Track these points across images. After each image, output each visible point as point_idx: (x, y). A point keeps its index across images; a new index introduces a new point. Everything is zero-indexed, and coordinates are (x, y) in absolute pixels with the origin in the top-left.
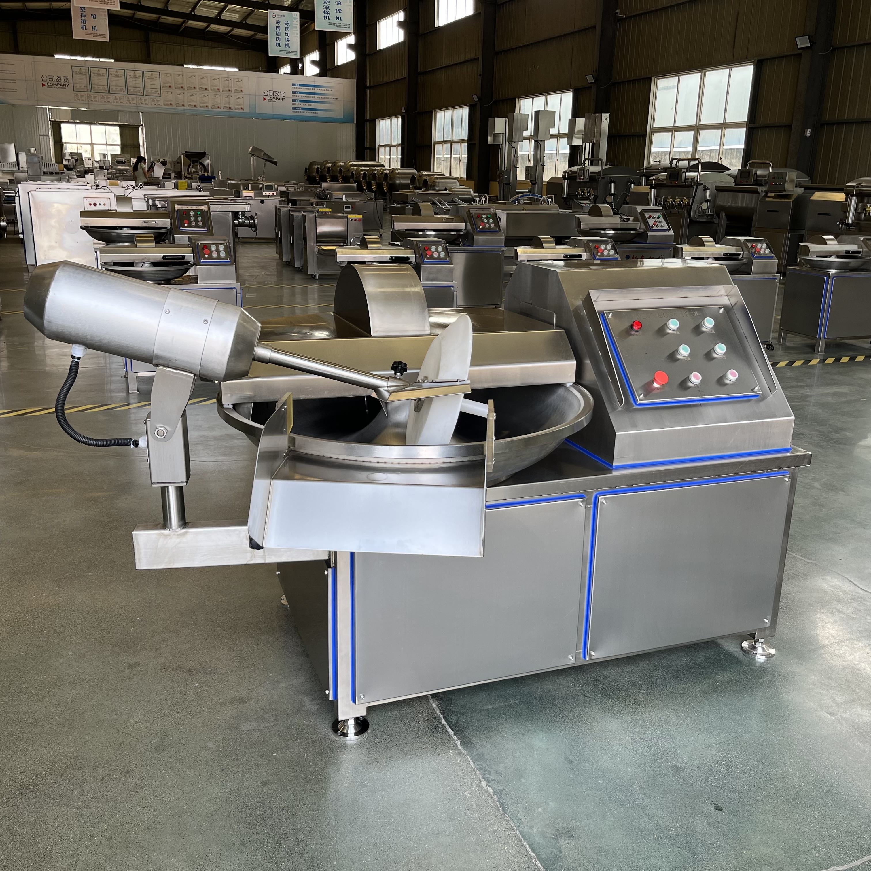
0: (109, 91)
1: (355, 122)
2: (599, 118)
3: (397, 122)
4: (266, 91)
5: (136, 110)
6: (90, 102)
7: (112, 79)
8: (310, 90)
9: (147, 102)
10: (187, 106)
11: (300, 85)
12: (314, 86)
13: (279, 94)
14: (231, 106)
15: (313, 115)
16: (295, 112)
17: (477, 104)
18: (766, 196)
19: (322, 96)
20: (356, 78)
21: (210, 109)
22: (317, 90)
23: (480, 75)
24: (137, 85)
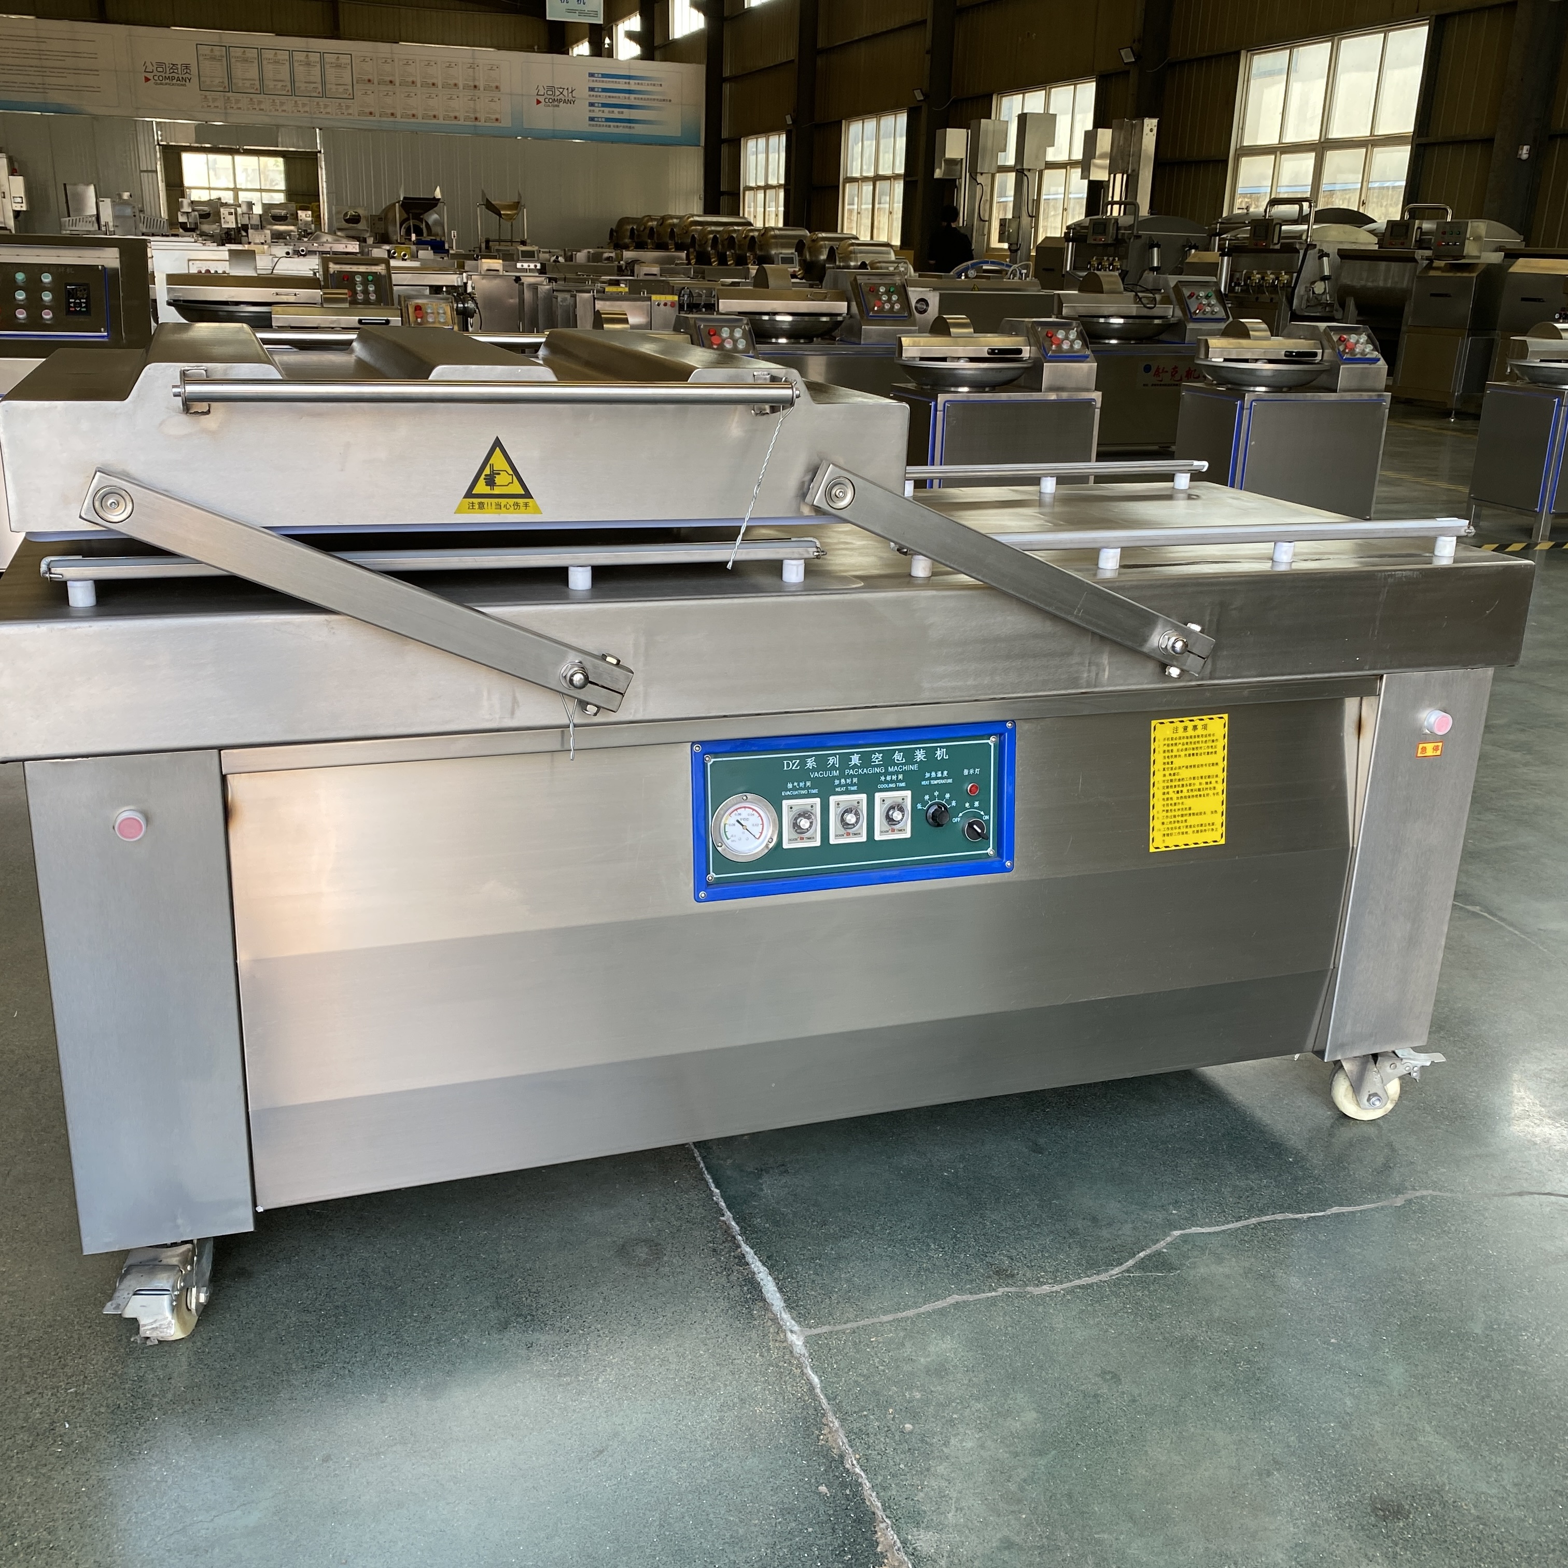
0: (262, 91)
1: (703, 144)
2: (1138, 128)
3: (778, 142)
4: (541, 88)
5: (309, 125)
6: (229, 111)
7: (269, 69)
8: (621, 85)
9: (329, 110)
10: (399, 116)
11: (604, 76)
12: (629, 77)
13: (565, 92)
14: (478, 115)
15: (627, 131)
16: (593, 125)
17: (921, 107)
18: (1430, 267)
19: (646, 97)
20: (705, 61)
21: (441, 121)
22: (633, 85)
23: (927, 52)
24: (312, 79)
